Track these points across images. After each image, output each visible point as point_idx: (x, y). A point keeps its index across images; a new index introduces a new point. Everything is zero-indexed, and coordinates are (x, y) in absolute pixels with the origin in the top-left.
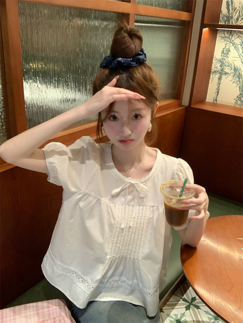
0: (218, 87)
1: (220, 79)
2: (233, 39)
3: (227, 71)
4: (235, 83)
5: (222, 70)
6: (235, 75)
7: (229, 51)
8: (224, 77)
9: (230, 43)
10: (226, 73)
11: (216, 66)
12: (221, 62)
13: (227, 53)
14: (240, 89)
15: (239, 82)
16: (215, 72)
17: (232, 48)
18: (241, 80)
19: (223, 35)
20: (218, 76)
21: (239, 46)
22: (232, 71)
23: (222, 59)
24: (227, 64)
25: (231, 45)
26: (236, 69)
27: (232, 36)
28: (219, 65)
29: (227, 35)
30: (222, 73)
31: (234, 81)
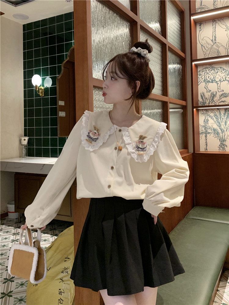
0: (206, 141)
1: (206, 136)
2: (209, 113)
3: (209, 132)
4: (216, 138)
5: (206, 131)
6: (215, 133)
7: (208, 120)
8: (208, 135)
9: (208, 116)
10: (209, 133)
11: (202, 129)
12: (204, 127)
13: (207, 122)
14: (220, 141)
15: (218, 137)
16: (202, 133)
17: (209, 119)
18: (219, 135)
19: (203, 112)
20: (204, 135)
21: (214, 117)
22: (213, 131)
23: (205, 125)
24: (208, 128)
25: (209, 117)
26: (214, 130)
27: (208, 112)
28: (203, 129)
29: (205, 112)
30: (206, 133)
31: (215, 137)
